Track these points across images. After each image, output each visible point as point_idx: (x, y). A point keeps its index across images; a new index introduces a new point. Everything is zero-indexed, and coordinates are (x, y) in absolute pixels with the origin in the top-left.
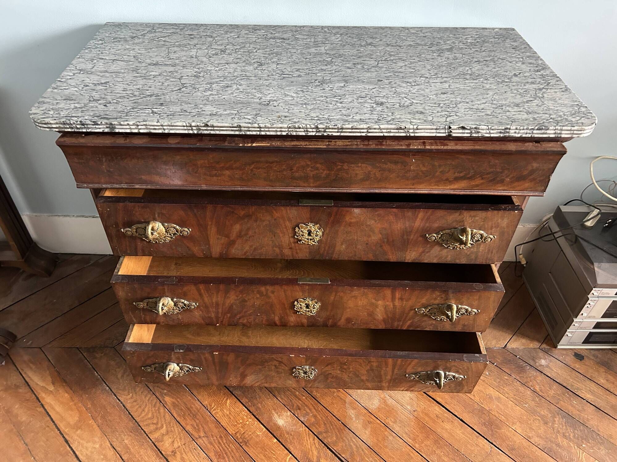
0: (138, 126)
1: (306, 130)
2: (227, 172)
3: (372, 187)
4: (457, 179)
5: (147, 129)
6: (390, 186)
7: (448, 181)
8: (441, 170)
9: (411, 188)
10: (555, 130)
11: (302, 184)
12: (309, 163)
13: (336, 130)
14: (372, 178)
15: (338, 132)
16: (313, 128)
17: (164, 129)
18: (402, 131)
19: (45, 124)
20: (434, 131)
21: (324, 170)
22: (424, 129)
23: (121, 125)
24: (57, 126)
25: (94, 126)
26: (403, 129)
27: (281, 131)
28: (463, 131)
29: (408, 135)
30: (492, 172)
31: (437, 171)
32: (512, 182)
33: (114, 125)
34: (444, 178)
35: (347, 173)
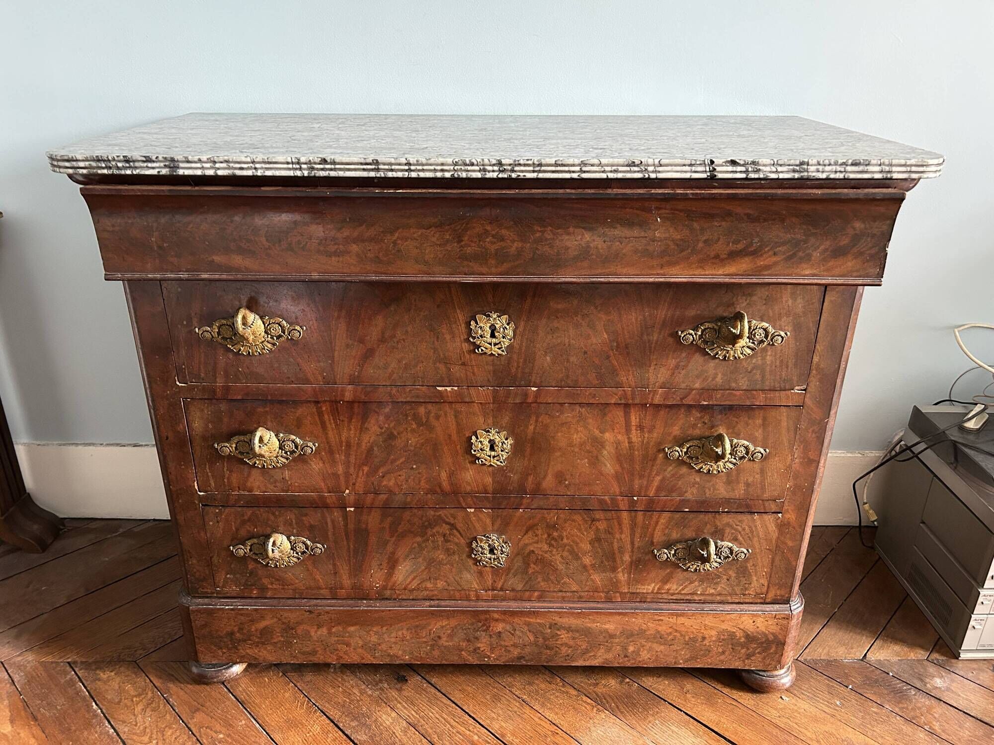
0: (215, 162)
1: (482, 167)
2: (354, 248)
3: (593, 272)
4: (733, 255)
5: (229, 168)
6: (625, 271)
7: (718, 260)
8: (704, 238)
9: (658, 274)
10: (880, 165)
11: (476, 267)
12: (488, 228)
13: (531, 168)
14: (592, 254)
15: (534, 171)
16: (494, 165)
17: (256, 168)
18: (636, 169)
19: (68, 161)
20: (688, 168)
21: (513, 241)
22: (671, 165)
23: (188, 162)
24: (87, 163)
25: (145, 164)
26: (638, 166)
27: (442, 170)
28: (734, 169)
29: (647, 176)
30: (789, 241)
31: (698, 241)
32: (825, 260)
33: (178, 161)
34: (712, 254)
35: (552, 247)
